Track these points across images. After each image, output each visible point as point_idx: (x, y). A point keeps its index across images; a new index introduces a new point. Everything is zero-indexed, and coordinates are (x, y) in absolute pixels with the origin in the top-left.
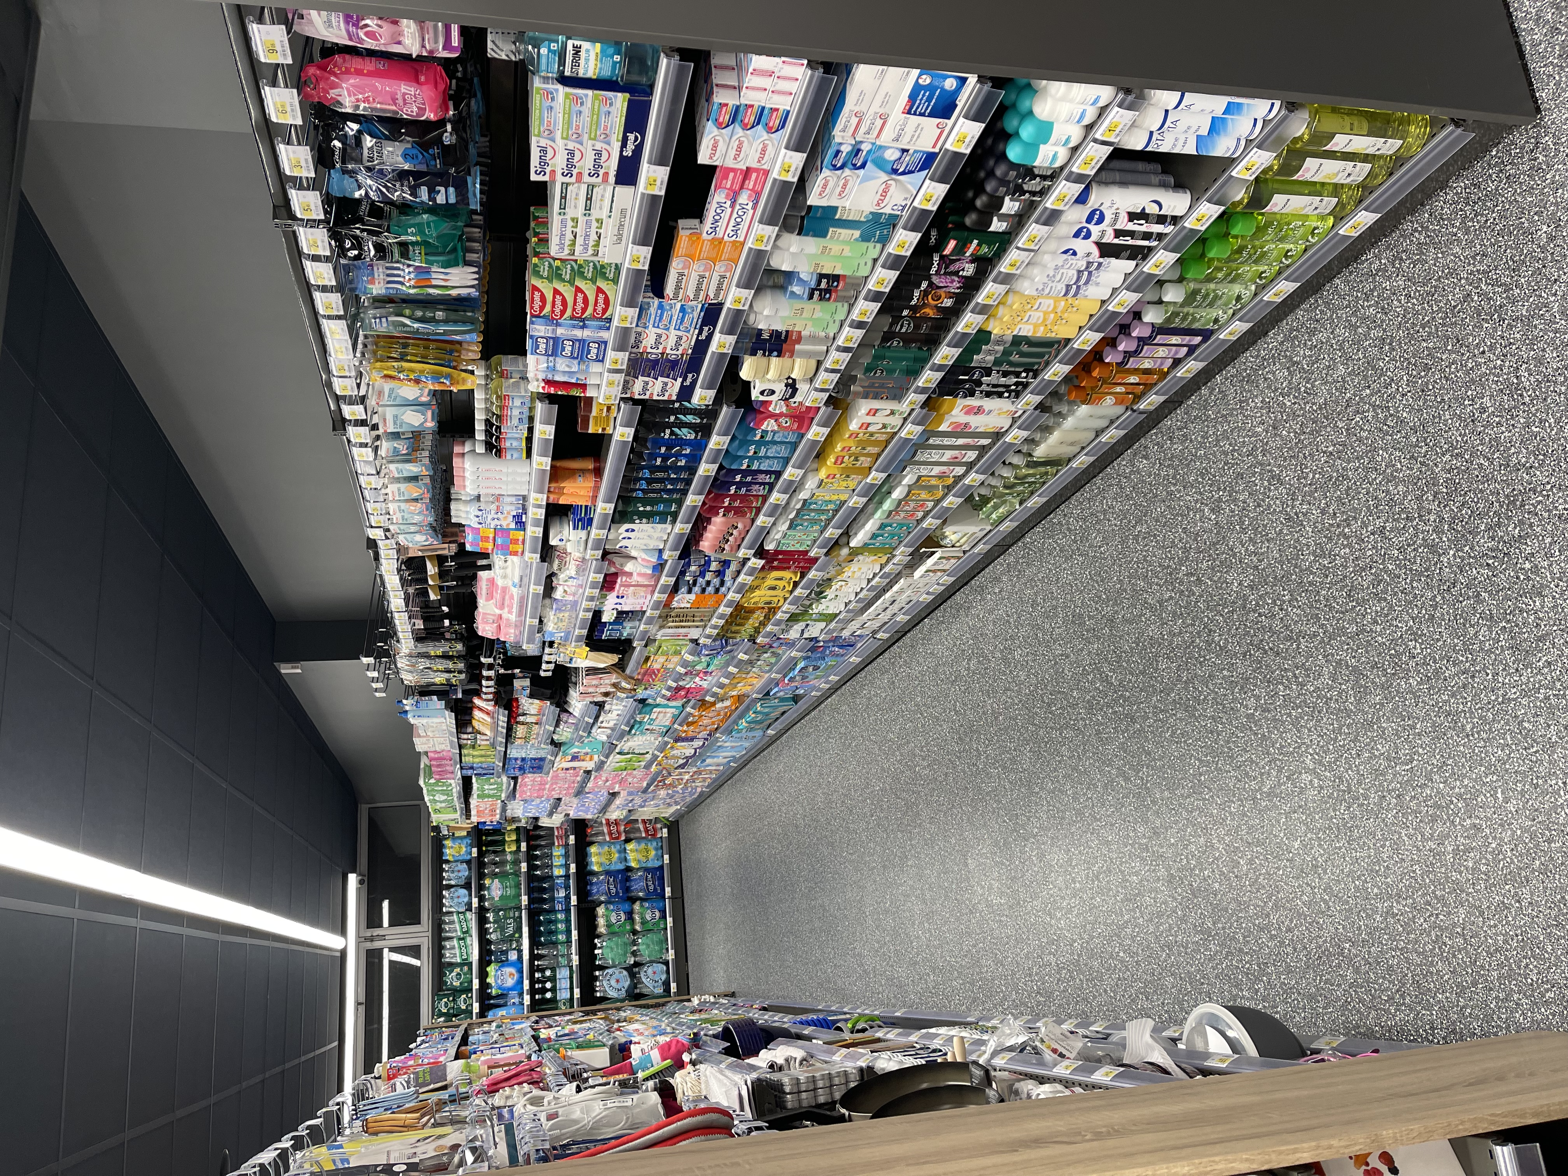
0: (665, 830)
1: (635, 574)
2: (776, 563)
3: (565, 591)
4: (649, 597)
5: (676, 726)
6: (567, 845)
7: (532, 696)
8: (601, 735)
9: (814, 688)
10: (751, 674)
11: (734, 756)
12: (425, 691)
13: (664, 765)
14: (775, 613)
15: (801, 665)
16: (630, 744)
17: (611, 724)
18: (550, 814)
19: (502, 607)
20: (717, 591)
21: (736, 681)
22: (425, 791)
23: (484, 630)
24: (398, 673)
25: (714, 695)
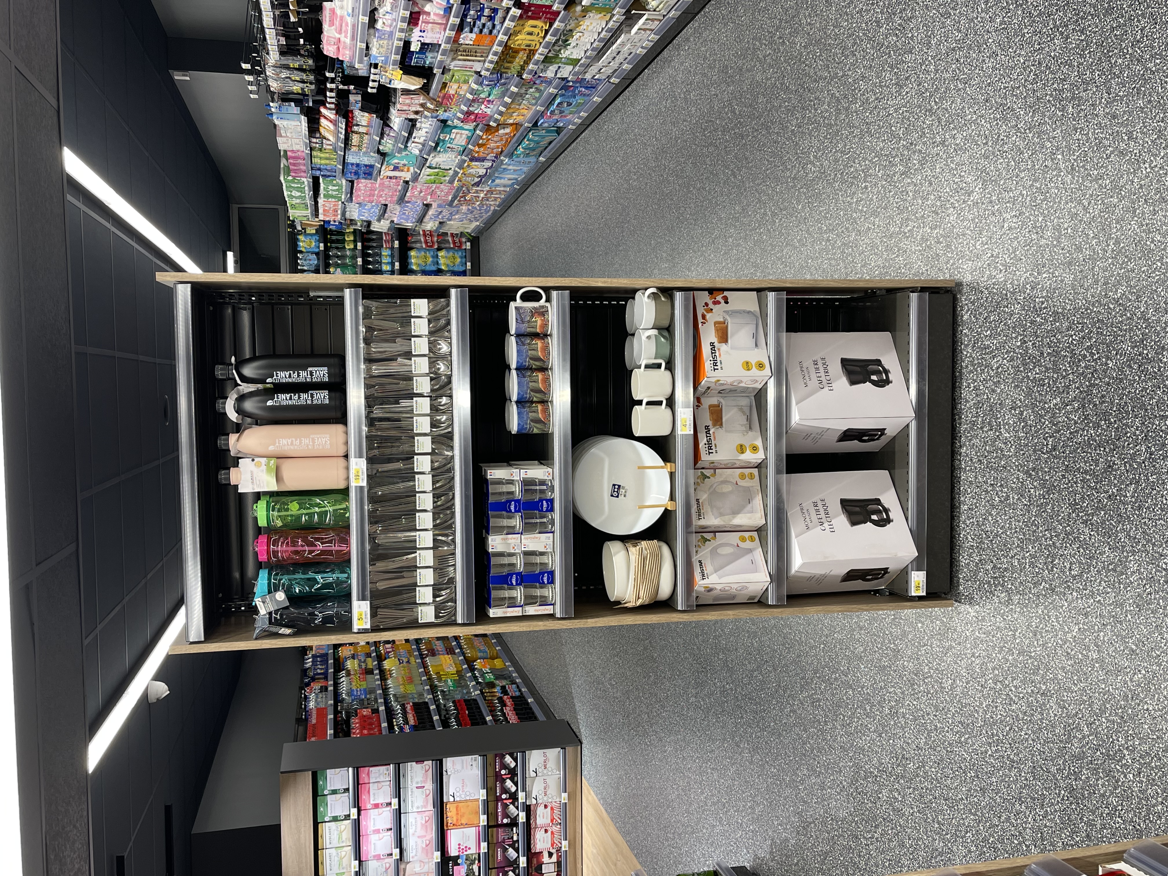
0: (468, 244)
1: (432, 14)
2: (530, 14)
3: (384, 23)
4: (443, 33)
5: (470, 146)
6: (392, 248)
7: (363, 109)
8: (414, 149)
9: (570, 122)
10: (522, 106)
11: (516, 179)
12: (286, 98)
13: (463, 182)
14: (534, 54)
15: (558, 100)
16: (437, 159)
17: (422, 140)
18: (379, 220)
19: (340, 33)
20: (491, 32)
21: (510, 111)
22: (284, 187)
23: (328, 50)
24: (267, 80)
25: (496, 120)
